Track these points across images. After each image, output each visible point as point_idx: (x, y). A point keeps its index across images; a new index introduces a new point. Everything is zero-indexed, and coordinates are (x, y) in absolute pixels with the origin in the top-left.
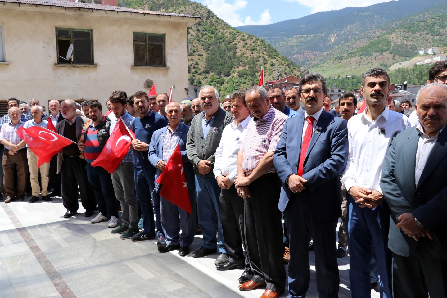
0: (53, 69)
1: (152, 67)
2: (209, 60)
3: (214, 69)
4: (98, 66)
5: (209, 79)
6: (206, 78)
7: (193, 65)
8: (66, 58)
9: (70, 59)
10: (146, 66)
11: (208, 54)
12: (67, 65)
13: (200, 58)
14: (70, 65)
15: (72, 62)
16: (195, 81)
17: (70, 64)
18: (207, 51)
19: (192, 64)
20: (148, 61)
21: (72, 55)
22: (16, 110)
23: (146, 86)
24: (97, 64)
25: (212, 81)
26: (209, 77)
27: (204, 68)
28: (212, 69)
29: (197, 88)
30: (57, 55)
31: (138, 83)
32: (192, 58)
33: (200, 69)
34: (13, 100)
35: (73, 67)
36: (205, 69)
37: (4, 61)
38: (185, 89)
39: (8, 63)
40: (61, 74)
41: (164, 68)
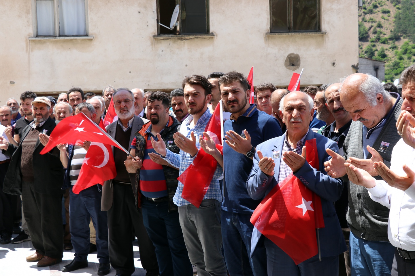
0: (152, 44)
1: (297, 34)
2: (400, 19)
3: (408, 32)
4: (215, 36)
5: (399, 49)
6: (394, 48)
7: (372, 29)
8: (170, 27)
9: (176, 27)
10: (289, 32)
11: (398, 8)
12: (170, 37)
13: (386, 16)
14: (175, 37)
15: (178, 32)
16: (376, 53)
17: (176, 34)
18: (396, 4)
19: (372, 26)
20: (292, 25)
21: (178, 22)
22: (64, 106)
23: (288, 63)
24: (214, 34)
25: (405, 52)
26: (400, 47)
27: (391, 31)
28: (405, 33)
29: (377, 64)
30: (158, 22)
31: (276, 60)
32: (372, 18)
33: (385, 34)
34: (76, 92)
35: (179, 39)
36: (393, 34)
37: (87, 36)
38: (353, 66)
39: (92, 38)
40: (162, 51)
41: (317, 34)
